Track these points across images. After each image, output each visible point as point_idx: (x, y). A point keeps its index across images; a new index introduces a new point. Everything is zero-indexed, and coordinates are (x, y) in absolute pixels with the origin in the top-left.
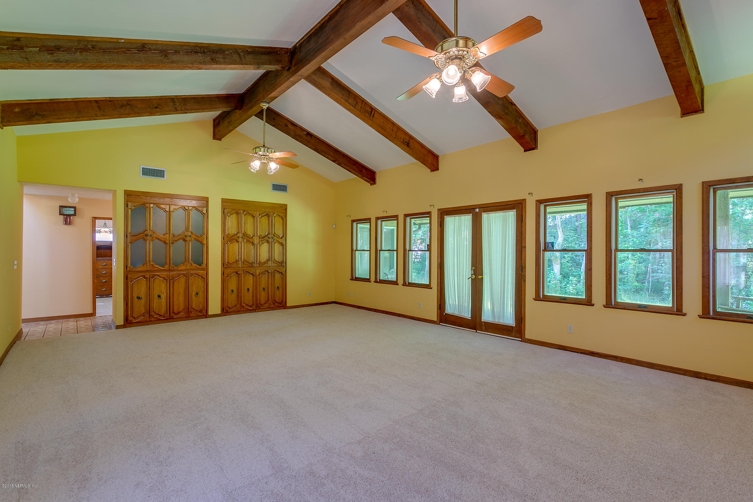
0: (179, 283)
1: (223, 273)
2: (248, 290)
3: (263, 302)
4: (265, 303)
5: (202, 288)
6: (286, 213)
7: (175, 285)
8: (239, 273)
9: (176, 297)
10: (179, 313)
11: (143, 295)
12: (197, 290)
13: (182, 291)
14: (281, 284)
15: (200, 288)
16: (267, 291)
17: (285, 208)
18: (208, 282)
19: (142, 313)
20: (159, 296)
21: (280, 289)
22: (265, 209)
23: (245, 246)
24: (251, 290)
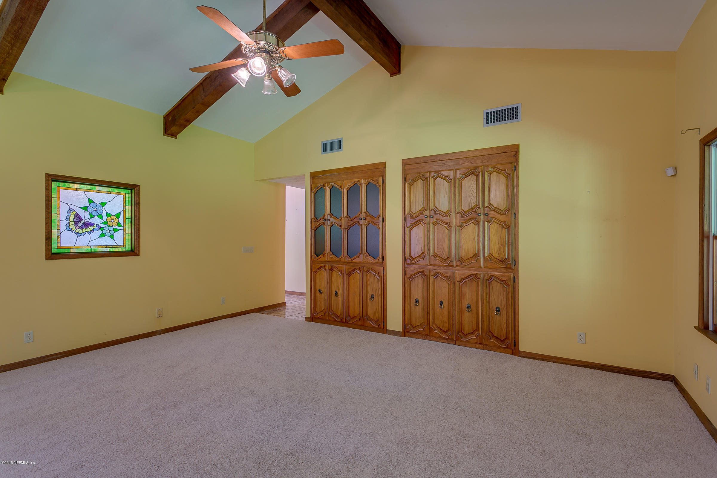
0: (354, 279)
1: (405, 271)
2: (441, 303)
3: (467, 328)
4: (472, 333)
5: (378, 290)
6: (517, 161)
7: (350, 282)
8: (426, 274)
9: (351, 295)
10: (354, 317)
11: (324, 289)
12: (372, 292)
13: (357, 290)
14: (504, 304)
15: (376, 290)
16: (474, 312)
17: (514, 153)
18: (385, 283)
19: (323, 309)
20: (336, 293)
21: (504, 312)
22: (471, 163)
23: (436, 230)
24: (446, 304)
